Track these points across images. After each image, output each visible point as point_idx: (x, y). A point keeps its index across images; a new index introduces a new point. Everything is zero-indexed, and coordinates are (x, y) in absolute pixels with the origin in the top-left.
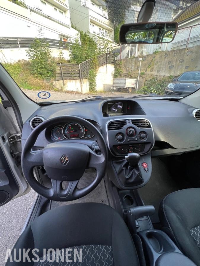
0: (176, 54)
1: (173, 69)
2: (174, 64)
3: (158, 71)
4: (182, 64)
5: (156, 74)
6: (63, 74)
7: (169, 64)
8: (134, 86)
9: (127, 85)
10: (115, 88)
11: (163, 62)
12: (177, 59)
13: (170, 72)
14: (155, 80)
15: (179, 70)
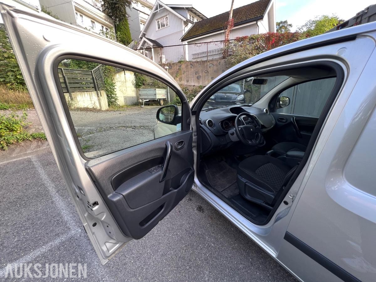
0: (200, 66)
1: (201, 79)
2: (201, 74)
3: (188, 81)
4: (207, 75)
5: (186, 84)
6: (68, 84)
7: (196, 74)
8: (165, 98)
9: (158, 97)
10: (144, 101)
11: (190, 72)
12: (202, 70)
13: (199, 82)
14: (186, 90)
15: (206, 80)
